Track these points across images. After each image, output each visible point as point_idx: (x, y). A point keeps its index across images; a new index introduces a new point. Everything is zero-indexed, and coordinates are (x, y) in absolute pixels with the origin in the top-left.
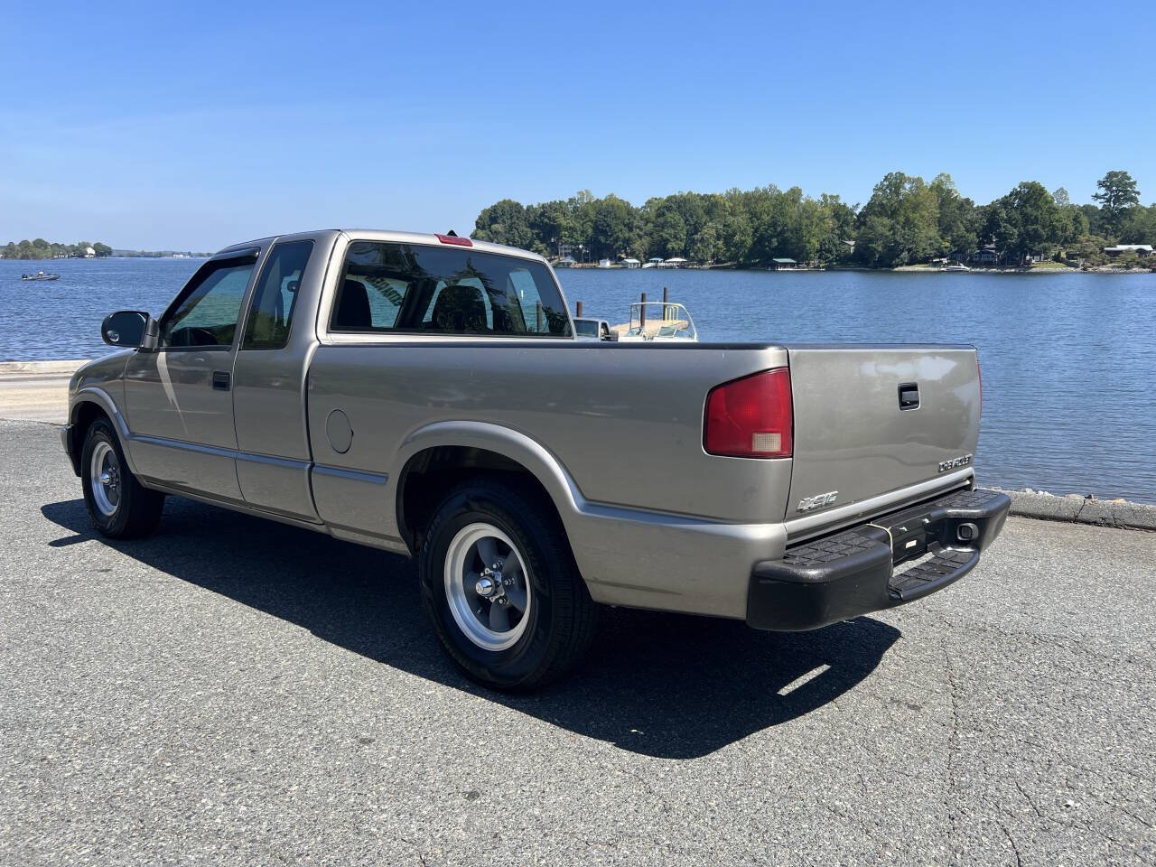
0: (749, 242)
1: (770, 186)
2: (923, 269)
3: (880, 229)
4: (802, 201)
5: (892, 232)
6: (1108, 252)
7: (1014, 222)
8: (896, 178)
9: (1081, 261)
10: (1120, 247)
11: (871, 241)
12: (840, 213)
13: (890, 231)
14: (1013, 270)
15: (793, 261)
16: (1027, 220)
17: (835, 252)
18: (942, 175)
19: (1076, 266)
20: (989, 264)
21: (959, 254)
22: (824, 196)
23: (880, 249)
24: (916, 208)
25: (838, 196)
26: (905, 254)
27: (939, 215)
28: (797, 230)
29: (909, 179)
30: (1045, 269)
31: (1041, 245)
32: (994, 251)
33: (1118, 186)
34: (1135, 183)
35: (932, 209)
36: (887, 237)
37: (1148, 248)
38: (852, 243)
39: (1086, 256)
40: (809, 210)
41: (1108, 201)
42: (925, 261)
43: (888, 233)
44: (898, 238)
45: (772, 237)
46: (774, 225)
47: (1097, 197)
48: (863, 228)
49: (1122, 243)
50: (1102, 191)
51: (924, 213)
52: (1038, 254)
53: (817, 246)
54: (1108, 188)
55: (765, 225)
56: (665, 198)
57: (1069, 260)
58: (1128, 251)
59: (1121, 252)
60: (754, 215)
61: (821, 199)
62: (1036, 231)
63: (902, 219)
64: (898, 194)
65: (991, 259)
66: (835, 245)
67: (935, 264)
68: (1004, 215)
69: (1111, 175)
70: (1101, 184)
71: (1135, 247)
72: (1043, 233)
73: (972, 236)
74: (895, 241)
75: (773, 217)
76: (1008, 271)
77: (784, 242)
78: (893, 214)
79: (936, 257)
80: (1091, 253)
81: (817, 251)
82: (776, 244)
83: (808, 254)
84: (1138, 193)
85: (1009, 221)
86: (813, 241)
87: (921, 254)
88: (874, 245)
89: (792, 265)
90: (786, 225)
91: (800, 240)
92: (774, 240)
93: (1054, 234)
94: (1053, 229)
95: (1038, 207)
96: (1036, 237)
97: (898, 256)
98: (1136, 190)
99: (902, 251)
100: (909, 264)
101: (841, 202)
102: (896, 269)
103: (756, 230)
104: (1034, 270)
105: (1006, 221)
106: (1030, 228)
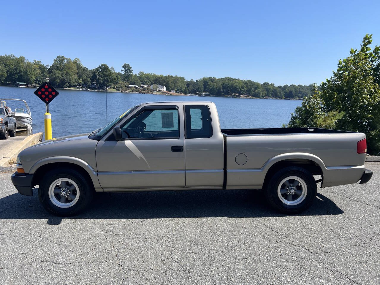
0: (5, 75)
1: (11, 54)
2: (74, 89)
3: (58, 75)
4: (25, 62)
5: (62, 76)
6: (127, 87)
7: (101, 76)
8: (61, 58)
9: (120, 89)
10: (130, 86)
11: (55, 78)
12: (41, 67)
13: (61, 75)
14: (102, 91)
15: (25, 84)
16: (104, 76)
17: (41, 81)
18: (76, 58)
19: (120, 91)
20: (95, 89)
21: (85, 85)
22: (35, 61)
23: (58, 81)
24: (69, 68)
25: (40, 62)
26: (67, 84)
27: (77, 72)
28: (26, 72)
29: (66, 59)
30: (111, 91)
31: (109, 84)
32: (96, 85)
33: (127, 67)
34: (131, 68)
35: (74, 69)
36: (60, 77)
37: (137, 86)
38: (48, 79)
39: (122, 88)
40: (29, 65)
41: (125, 72)
42: (74, 86)
43: (61, 76)
44: (64, 78)
45: (15, 74)
46: (16, 69)
47: (122, 70)
48: (52, 74)
49: (130, 84)
50: (123, 69)
51: (72, 70)
52: (109, 86)
53: (34, 79)
54: (125, 68)
55: (12, 69)
57: (117, 88)
58: (132, 87)
59: (130, 87)
60: (6, 65)
61: (34, 62)
62: (107, 79)
63: (65, 72)
64: (63, 63)
65: (95, 87)
66: (41, 79)
67: (78, 88)
68: (97, 73)
69: (125, 65)
70: (123, 67)
71: (134, 86)
72: (109, 80)
73: (89, 79)
74: (64, 79)
75: (15, 67)
76: (101, 91)
77: (20, 76)
78: (62, 70)
79: (78, 85)
80: (123, 87)
81: (35, 81)
82: (18, 77)
83: (31, 81)
84: (132, 71)
85: (99, 75)
86: (33, 77)
87: (73, 84)
88: (56, 80)
89: (25, 85)
90: (21, 70)
91: (27, 76)
92: (16, 75)
93: (112, 80)
94: (112, 79)
95: (106, 72)
96: (107, 81)
97: (65, 84)
98: (132, 70)
99: (66, 83)
100: (69, 87)
101: (42, 64)
102: (65, 89)
103: (8, 71)
104: (108, 91)
105: (98, 76)
106: (106, 78)
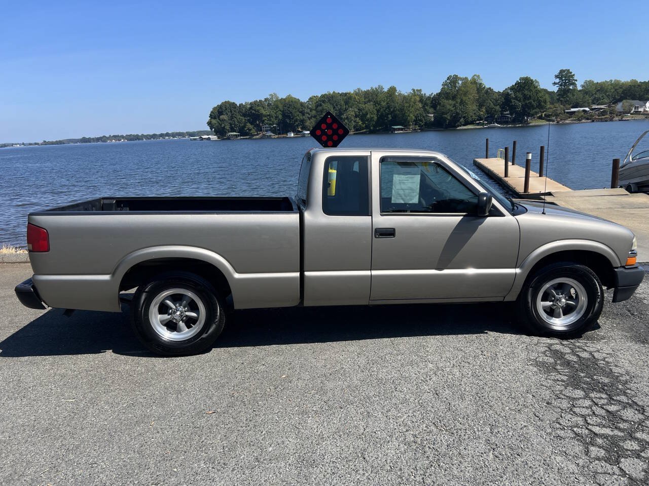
0: (376, 118)
1: (379, 86)
2: (472, 127)
3: (448, 107)
4: (396, 94)
5: (454, 108)
6: (568, 113)
7: (519, 99)
8: (453, 78)
9: (554, 118)
10: (573, 110)
11: (443, 113)
12: (424, 100)
13: (453, 107)
14: (520, 125)
15: (402, 127)
16: (526, 97)
17: (424, 121)
18: (475, 75)
19: (553, 121)
20: (507, 123)
21: (491, 118)
22: (414, 90)
23: (449, 118)
24: (465, 94)
25: (421, 90)
26: (462, 120)
27: (477, 97)
28: (402, 110)
29: (461, 78)
30: (537, 124)
31: (534, 111)
32: (509, 116)
33: (565, 77)
34: (574, 75)
35: (473, 94)
36: (452, 111)
37: (587, 109)
38: (432, 115)
39: (557, 115)
40: (405, 98)
41: (561, 85)
42: (472, 123)
43: (452, 109)
44: (458, 111)
45: (388, 114)
46: (389, 107)
47: (555, 84)
48: (439, 107)
49: (573, 107)
50: (557, 80)
51: (470, 96)
52: (532, 115)
53: (414, 118)
54: (561, 78)
55: (383, 108)
56: (319, 96)
57: (548, 118)
58: (578, 111)
59: (574, 112)
60: (376, 103)
61: (412, 92)
62: (530, 103)
63: (459, 101)
64: (455, 87)
65: (506, 120)
66: (423, 117)
67: (478, 124)
68: (513, 95)
69: (562, 71)
70: (557, 77)
71: (582, 109)
72: (534, 104)
73: (498, 108)
74: (457, 113)
75: (387, 103)
76: (517, 126)
77: (395, 117)
78: (454, 98)
79: (478, 120)
80: (560, 113)
81: (414, 121)
82: (391, 118)
83: (409, 122)
84: (576, 80)
85: (516, 98)
86: (411, 115)
87: (470, 119)
88: (446, 116)
89: (402, 129)
90: (395, 107)
91: (404, 115)
92: (390, 116)
93: (540, 104)
94: (539, 102)
95: (531, 91)
96: (531, 107)
97: (459, 121)
98: (575, 79)
99: (461, 118)
100: (464, 125)
101: (423, 93)
102: (458, 128)
103: (378, 111)
104: (531, 124)
105: (514, 99)
106: (527, 102)
